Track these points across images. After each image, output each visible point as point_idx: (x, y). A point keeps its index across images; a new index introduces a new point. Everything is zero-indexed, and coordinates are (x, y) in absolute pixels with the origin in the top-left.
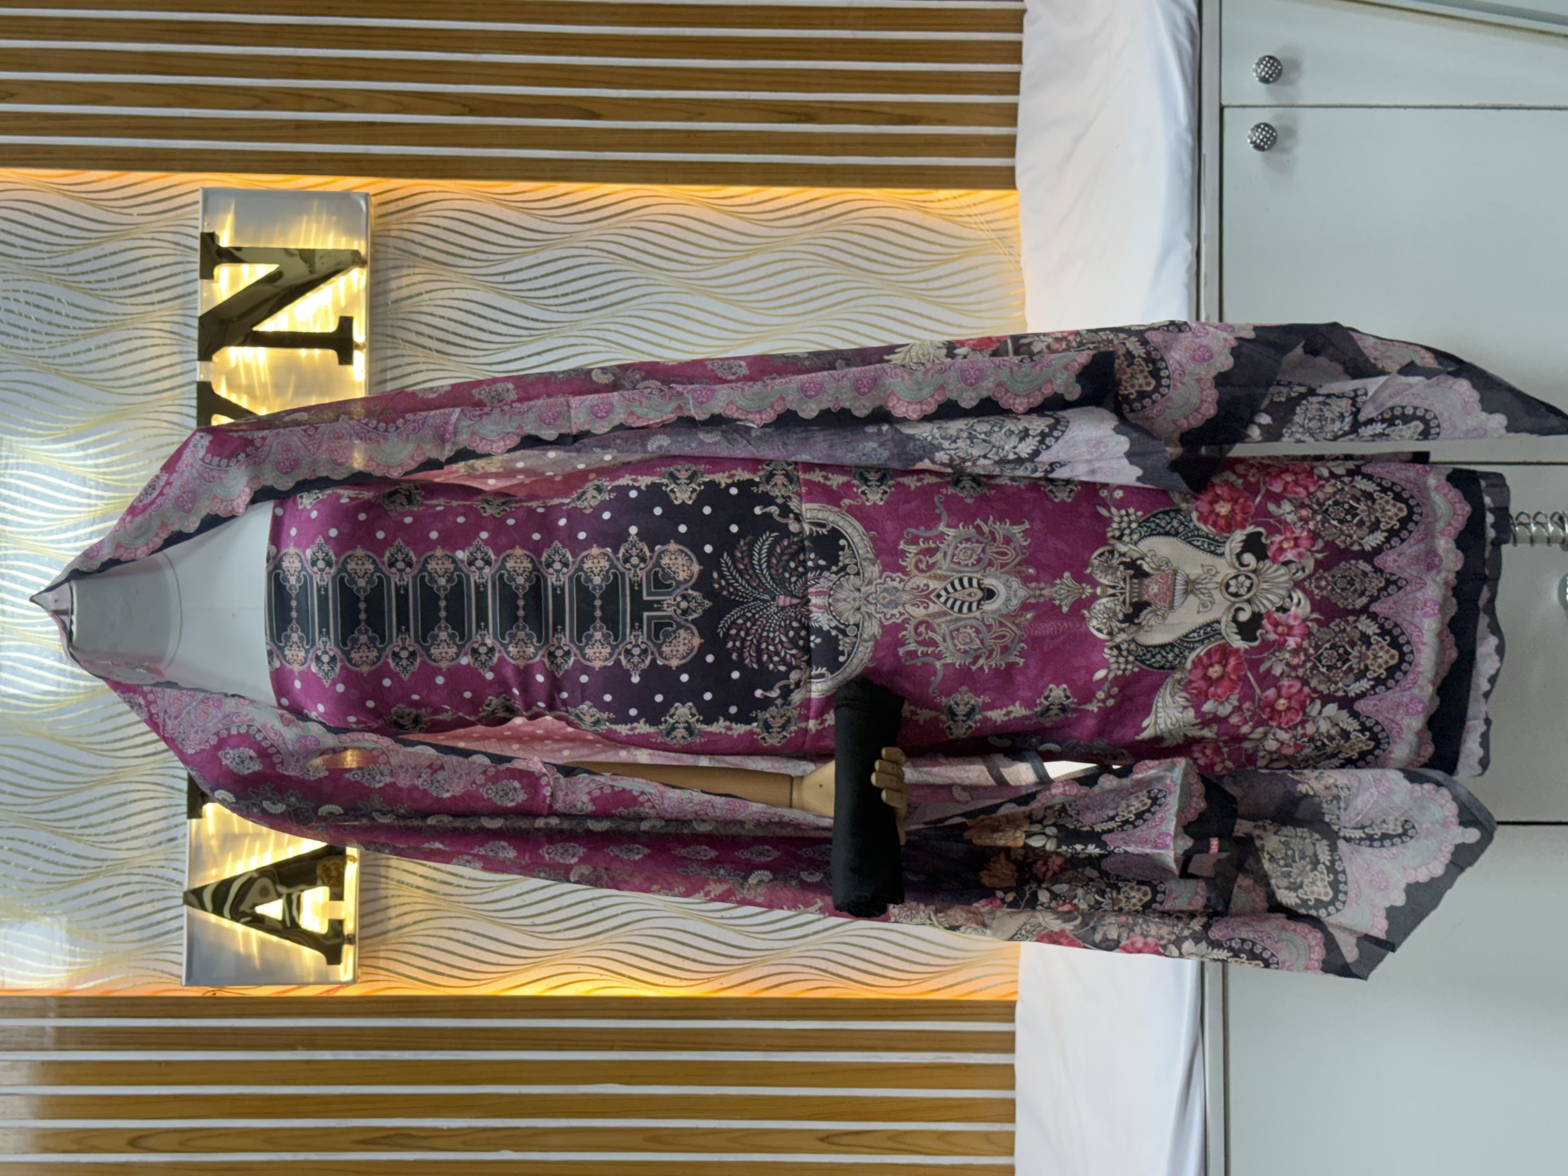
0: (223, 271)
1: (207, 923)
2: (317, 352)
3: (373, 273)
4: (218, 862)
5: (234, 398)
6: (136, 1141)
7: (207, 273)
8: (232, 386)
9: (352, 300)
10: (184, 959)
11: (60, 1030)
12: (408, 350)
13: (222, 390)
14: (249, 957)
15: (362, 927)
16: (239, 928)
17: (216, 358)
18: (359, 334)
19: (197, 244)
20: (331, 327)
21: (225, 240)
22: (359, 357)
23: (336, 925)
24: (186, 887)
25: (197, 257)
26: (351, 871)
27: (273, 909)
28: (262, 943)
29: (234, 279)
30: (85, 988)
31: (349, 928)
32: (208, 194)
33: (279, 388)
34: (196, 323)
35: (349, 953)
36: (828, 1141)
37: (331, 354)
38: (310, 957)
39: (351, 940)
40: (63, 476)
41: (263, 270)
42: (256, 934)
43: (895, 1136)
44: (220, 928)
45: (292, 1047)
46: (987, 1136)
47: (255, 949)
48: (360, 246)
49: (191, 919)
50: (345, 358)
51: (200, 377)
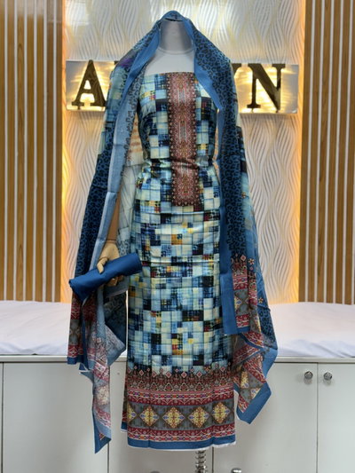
0: (274, 70)
1: (84, 66)
2: (251, 98)
3: (274, 115)
4: (101, 70)
5: (237, 74)
6: (21, 46)
7: (274, 65)
8: (241, 74)
9: (265, 108)
10: (74, 60)
11: (53, 24)
12: (251, 125)
13: (239, 70)
14: (74, 79)
15: (83, 112)
16: (82, 76)
17: (249, 69)
18: (256, 111)
19: (283, 63)
20: (257, 102)
21: (283, 71)
22: (249, 111)
23: (83, 104)
24: (94, 61)
25: (279, 62)
26: (99, 109)
27: (88, 86)
28: (78, 83)
29: (272, 74)
30: (65, 31)
31: (82, 108)
32: (298, 66)
33: (241, 87)
34: (259, 62)
35: (75, 108)
36: (20, 247)
37: (250, 102)
38: (74, 97)
39: (79, 108)
40: (215, 24)
41: (275, 83)
42: (81, 81)
43: (22, 267)
44: (82, 70)
45: (48, 91)
46: (22, 294)
47: (77, 80)
48: (282, 110)
49: (85, 62)
50: (249, 106)
51: (243, 64)
